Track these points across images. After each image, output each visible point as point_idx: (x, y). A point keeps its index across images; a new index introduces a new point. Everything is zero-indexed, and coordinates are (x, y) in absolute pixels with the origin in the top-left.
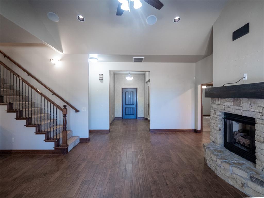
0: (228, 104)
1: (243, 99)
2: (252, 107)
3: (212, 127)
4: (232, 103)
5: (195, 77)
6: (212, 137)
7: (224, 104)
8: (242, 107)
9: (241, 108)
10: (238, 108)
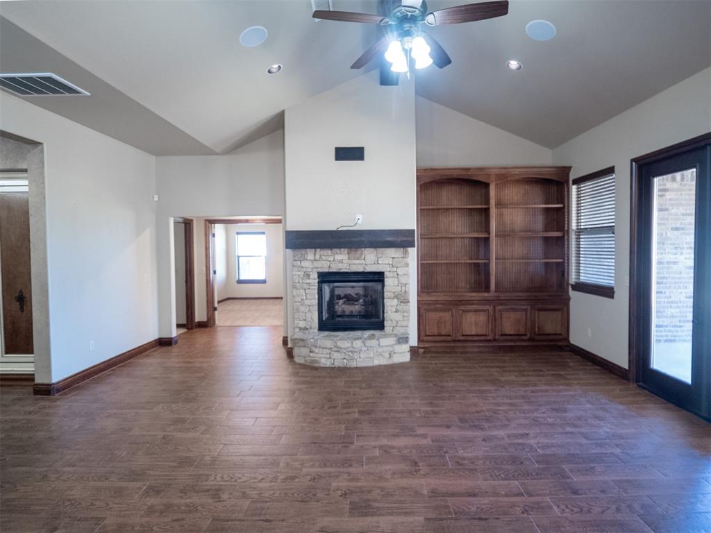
0: (338, 257)
1: (367, 249)
2: (379, 259)
4: (347, 255)
7: (329, 259)
8: (364, 260)
9: (363, 262)
10: (357, 262)
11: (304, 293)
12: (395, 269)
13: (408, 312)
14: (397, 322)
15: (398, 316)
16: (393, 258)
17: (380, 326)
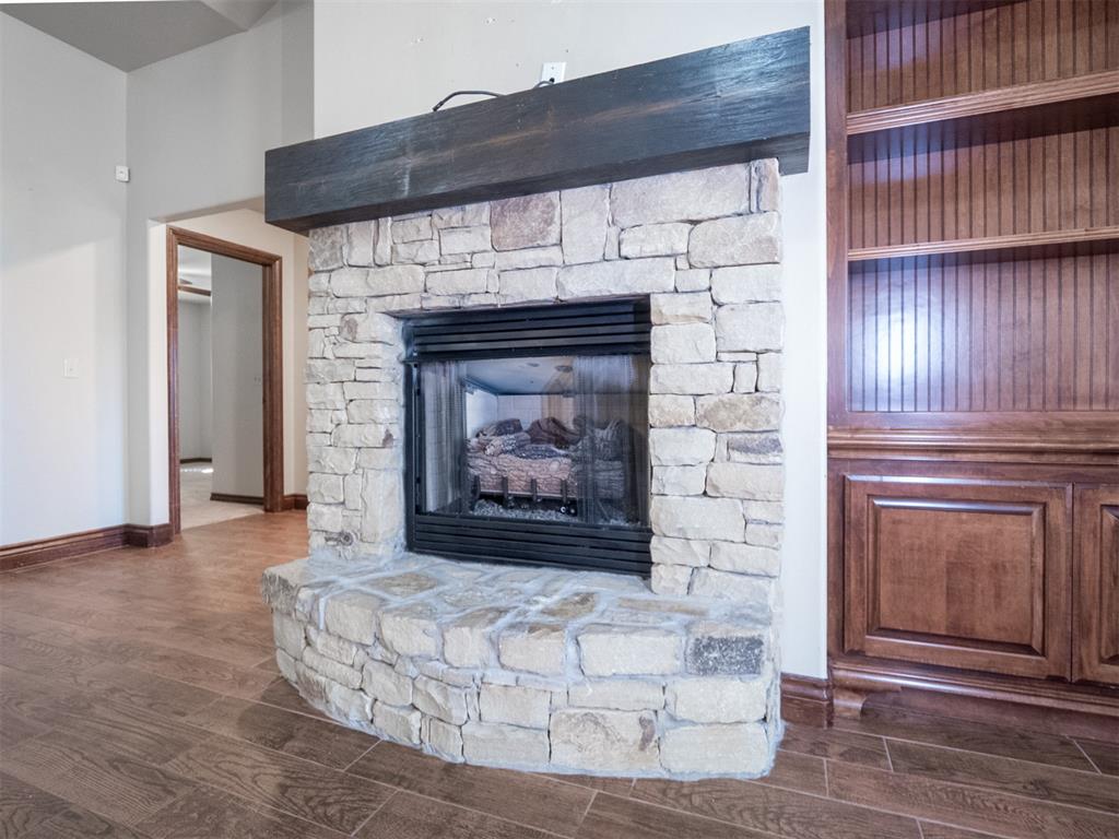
0: (457, 243)
1: (567, 193)
2: (623, 235)
3: (319, 437)
4: (488, 232)
5: (125, 170)
6: (325, 509)
8: (557, 249)
9: (553, 254)
10: (530, 257)
11: (339, 396)
12: (701, 278)
13: (774, 499)
14: (713, 549)
15: (715, 519)
16: (695, 223)
17: (632, 556)
